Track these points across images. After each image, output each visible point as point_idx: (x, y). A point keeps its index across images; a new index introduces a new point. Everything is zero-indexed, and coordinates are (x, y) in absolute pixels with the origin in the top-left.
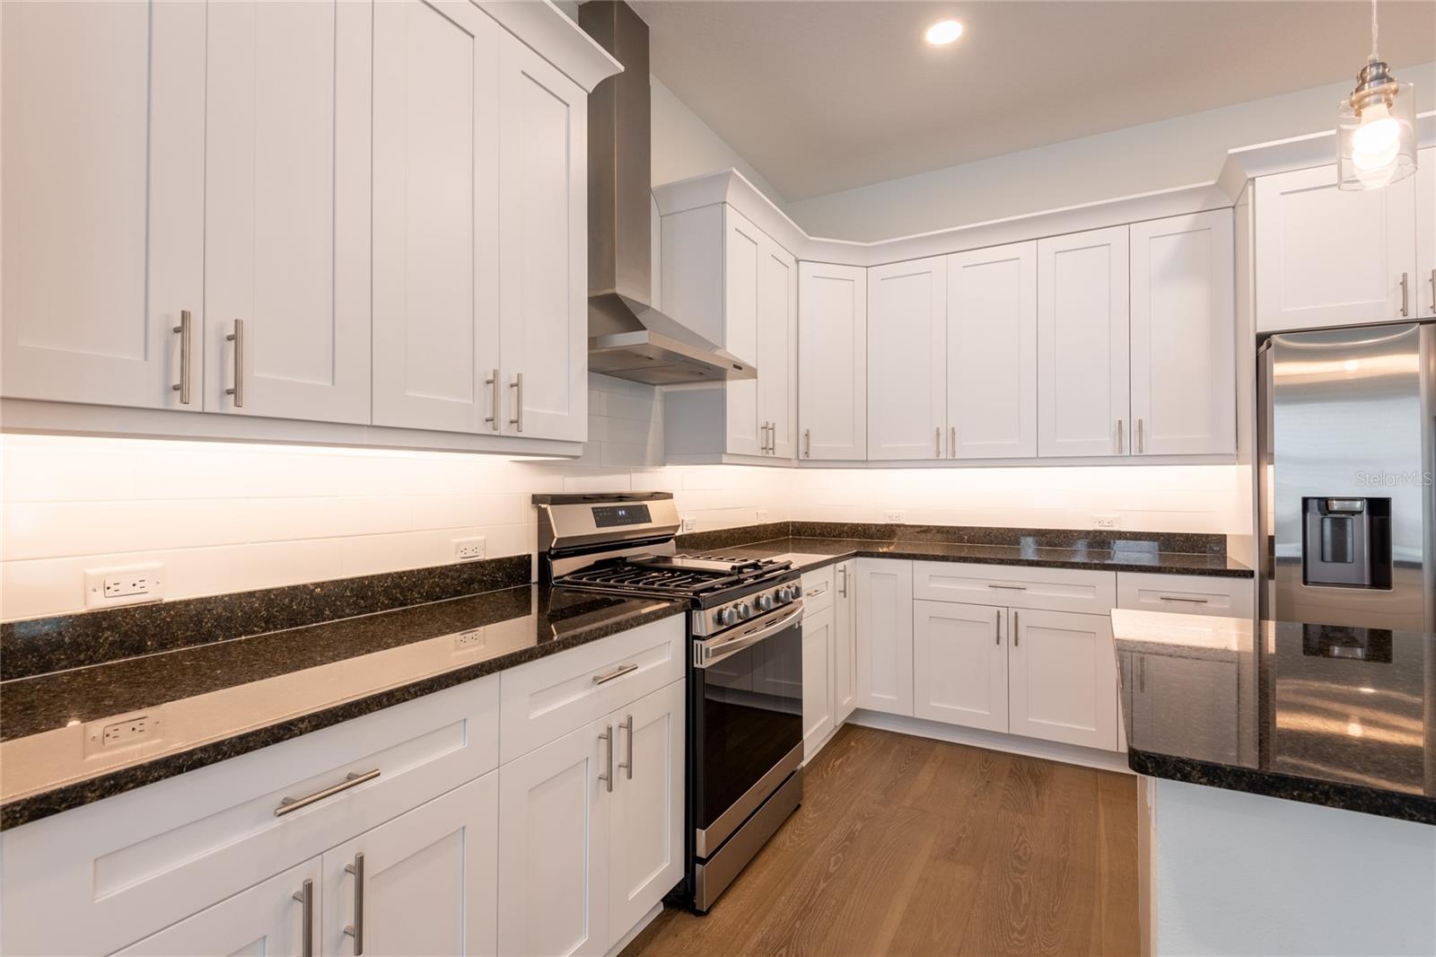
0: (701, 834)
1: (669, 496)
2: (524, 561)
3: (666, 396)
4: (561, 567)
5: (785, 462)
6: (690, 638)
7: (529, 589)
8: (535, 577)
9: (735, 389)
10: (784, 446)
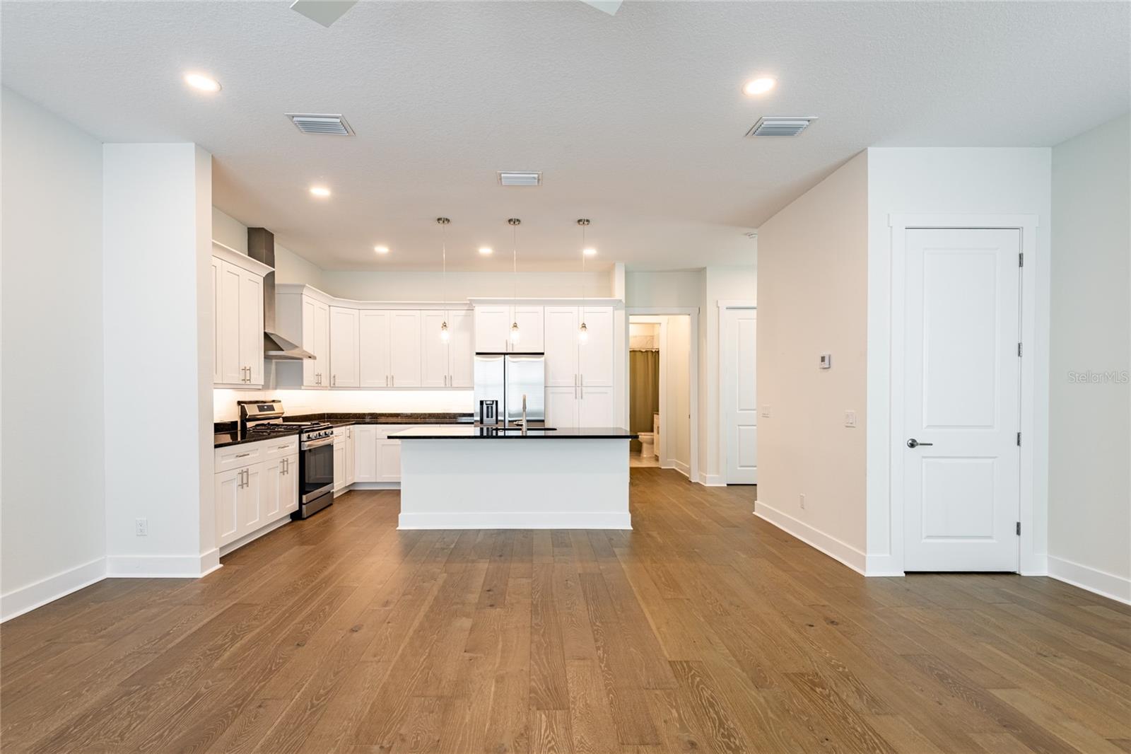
0: (304, 497)
1: (280, 401)
2: (236, 423)
3: (276, 363)
4: (250, 425)
5: (325, 388)
6: (300, 442)
7: (237, 433)
8: (239, 428)
9: (307, 363)
10: (325, 382)
